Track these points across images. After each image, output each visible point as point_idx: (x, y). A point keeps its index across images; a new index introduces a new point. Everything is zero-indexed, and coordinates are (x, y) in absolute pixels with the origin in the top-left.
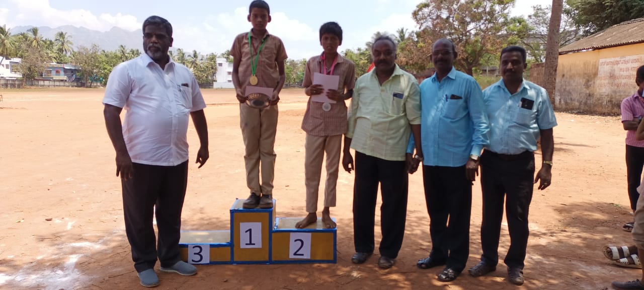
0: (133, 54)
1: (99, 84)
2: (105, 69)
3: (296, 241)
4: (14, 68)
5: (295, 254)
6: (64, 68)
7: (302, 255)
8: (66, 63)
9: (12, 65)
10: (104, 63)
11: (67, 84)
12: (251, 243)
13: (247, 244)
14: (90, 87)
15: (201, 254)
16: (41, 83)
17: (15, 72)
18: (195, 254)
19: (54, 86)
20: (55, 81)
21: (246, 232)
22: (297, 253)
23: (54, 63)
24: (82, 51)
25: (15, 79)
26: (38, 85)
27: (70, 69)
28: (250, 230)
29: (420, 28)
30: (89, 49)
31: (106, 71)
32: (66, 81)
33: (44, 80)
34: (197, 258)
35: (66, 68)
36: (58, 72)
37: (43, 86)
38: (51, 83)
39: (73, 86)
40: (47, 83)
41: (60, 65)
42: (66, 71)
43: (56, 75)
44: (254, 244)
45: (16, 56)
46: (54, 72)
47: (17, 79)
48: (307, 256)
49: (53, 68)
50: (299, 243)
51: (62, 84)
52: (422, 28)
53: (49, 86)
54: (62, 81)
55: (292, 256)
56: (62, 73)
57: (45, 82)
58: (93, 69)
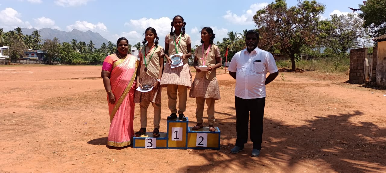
0: (80, 44)
1: (58, 62)
2: (62, 53)
3: (199, 137)
4: (4, 52)
5: (199, 144)
6: (37, 52)
7: (203, 145)
8: (38, 50)
9: (3, 50)
10: (61, 50)
11: (38, 62)
12: (177, 138)
13: (175, 139)
14: (53, 64)
15: (152, 143)
16: (22, 61)
17: (4, 54)
18: (149, 143)
19: (30, 63)
20: (30, 60)
21: (175, 132)
22: (200, 144)
23: (31, 49)
24: (48, 42)
25: (5, 59)
26: (19, 63)
27: (40, 53)
28: (177, 131)
29: (258, 27)
30: (52, 41)
31: (62, 54)
32: (37, 60)
33: (23, 60)
34: (150, 145)
35: (38, 52)
36: (33, 55)
37: (23, 63)
38: (28, 62)
39: (41, 64)
40: (25, 61)
41: (34, 51)
42: (37, 54)
43: (32, 57)
44: (178, 139)
45: (6, 44)
46: (30, 55)
47: (6, 59)
48: (205, 145)
49: (30, 52)
50: (201, 138)
51: (35, 62)
52: (261, 27)
53: (26, 63)
54: (35, 60)
55: (197, 145)
56: (35, 55)
57: (24, 61)
58: (55, 53)
